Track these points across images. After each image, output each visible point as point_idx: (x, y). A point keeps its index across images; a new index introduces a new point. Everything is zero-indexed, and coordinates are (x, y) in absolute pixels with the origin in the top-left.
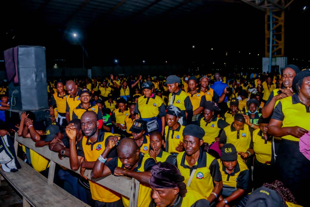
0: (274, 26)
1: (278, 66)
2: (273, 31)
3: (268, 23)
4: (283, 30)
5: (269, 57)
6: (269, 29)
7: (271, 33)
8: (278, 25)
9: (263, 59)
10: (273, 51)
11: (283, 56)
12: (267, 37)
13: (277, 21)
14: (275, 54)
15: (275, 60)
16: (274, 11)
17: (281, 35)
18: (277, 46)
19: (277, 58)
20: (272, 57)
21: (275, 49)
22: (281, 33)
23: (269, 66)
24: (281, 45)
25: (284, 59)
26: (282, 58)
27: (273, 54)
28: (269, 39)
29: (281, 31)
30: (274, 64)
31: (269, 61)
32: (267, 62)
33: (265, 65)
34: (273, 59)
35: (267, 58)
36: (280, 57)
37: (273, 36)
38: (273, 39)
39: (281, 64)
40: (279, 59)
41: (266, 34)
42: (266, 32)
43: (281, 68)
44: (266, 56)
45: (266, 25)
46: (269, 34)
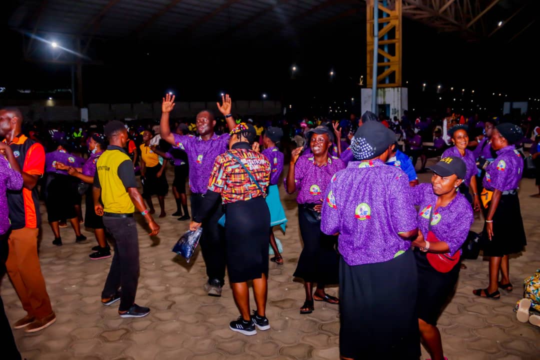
0: (385, 26)
1: (388, 106)
2: (381, 39)
3: (373, 21)
4: (398, 35)
5: (371, 88)
6: (373, 35)
7: (376, 41)
8: (389, 26)
9: (363, 91)
10: (381, 76)
11: (398, 87)
12: (369, 48)
13: (388, 19)
14: (387, 81)
15: (382, 93)
17: (394, 45)
18: (389, 67)
19: (386, 89)
20: (378, 88)
21: (386, 72)
22: (394, 41)
23: (372, 105)
24: (395, 63)
25: (398, 91)
26: (396, 89)
27: (381, 82)
28: (372, 51)
29: (394, 37)
30: (380, 101)
31: (372, 95)
32: (369, 97)
33: (365, 102)
34: (379, 90)
35: (370, 90)
36: (392, 87)
37: (381, 47)
38: (381, 53)
39: (394, 102)
40: (389, 91)
41: (368, 44)
42: (369, 38)
43: (393, 109)
44: (368, 86)
45: (368, 26)
46: (373, 43)
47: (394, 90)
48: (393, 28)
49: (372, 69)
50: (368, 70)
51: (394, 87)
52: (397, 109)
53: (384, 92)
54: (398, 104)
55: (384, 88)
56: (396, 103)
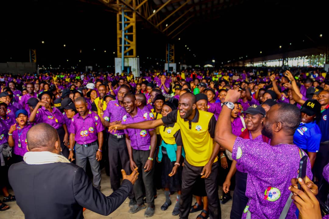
0: (126, 26)
1: (130, 68)
2: (125, 32)
3: (120, 22)
4: (134, 30)
6: (121, 29)
7: (123, 32)
8: (129, 26)
9: (116, 59)
10: (126, 52)
11: (135, 57)
12: (118, 37)
13: (128, 22)
14: (128, 54)
16: (125, 11)
17: (132, 35)
18: (129, 47)
19: (129, 59)
20: (124, 58)
21: (128, 50)
22: (132, 34)
23: (121, 67)
24: (133, 45)
25: (135, 59)
26: (134, 58)
27: (125, 54)
28: (121, 39)
29: (132, 32)
30: (126, 65)
31: (122, 61)
32: (119, 62)
33: (117, 65)
34: (125, 59)
35: (120, 59)
36: (132, 57)
37: (125, 36)
38: (125, 39)
39: (133, 65)
40: (131, 59)
41: (118, 34)
42: (118, 31)
43: (133, 69)
44: (118, 57)
45: (118, 25)
46: (121, 34)
47: (133, 59)
48: (132, 27)
49: (121, 47)
50: (118, 48)
51: (133, 57)
52: (135, 69)
53: (128, 60)
54: (136, 66)
55: (128, 58)
56: (135, 66)
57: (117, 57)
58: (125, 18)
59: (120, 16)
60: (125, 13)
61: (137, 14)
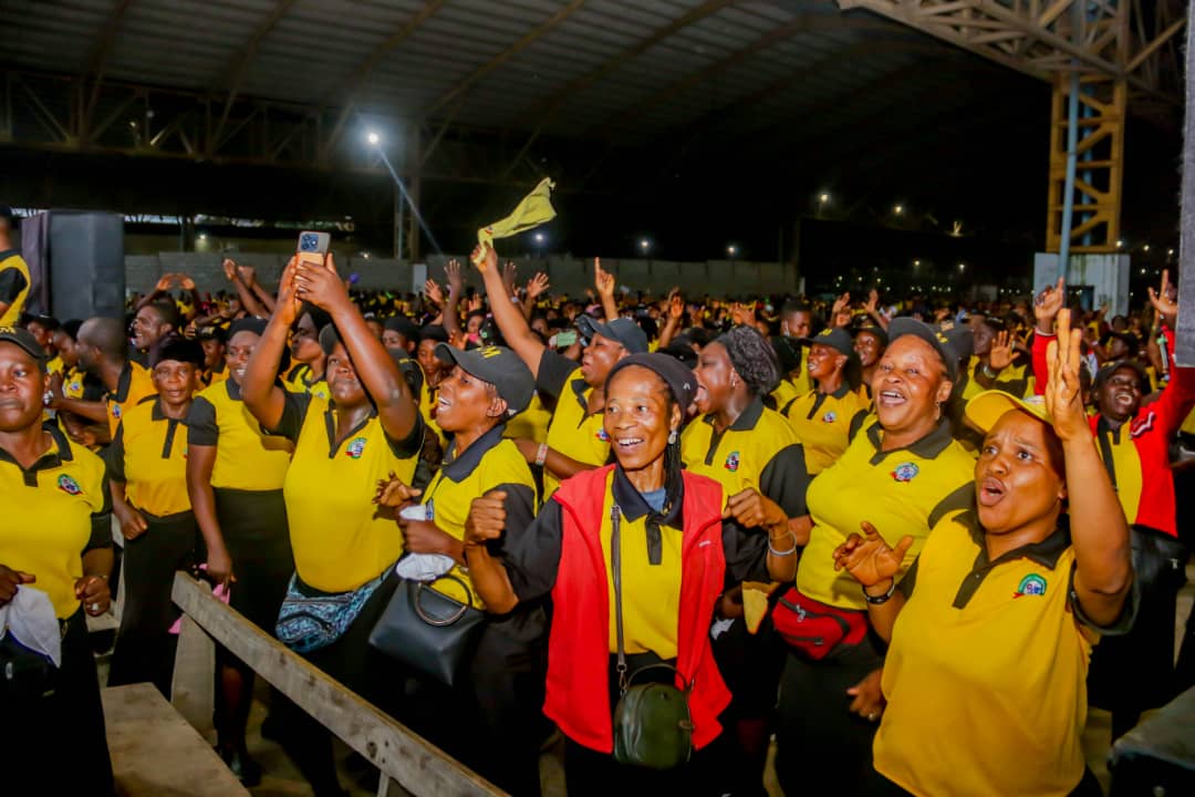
0: (1087, 135)
1: (1090, 290)
2: (1080, 158)
3: (1063, 123)
4: (1117, 151)
5: (1058, 253)
6: (1064, 146)
7: (1072, 160)
8: (1099, 133)
9: (1039, 257)
10: (1078, 231)
11: (1113, 253)
12: (1054, 176)
13: (1096, 120)
14: (1087, 241)
15: (1079, 262)
16: (1085, 79)
17: (1106, 172)
18: (1093, 213)
19: (1088, 257)
20: (1071, 254)
21: (1088, 222)
22: (1107, 163)
24: (1108, 206)
25: (1113, 260)
26: (1109, 257)
27: (1076, 242)
28: (1062, 183)
29: (1107, 156)
30: (1075, 280)
31: (1059, 266)
32: (1052, 270)
33: (1043, 281)
34: (1074, 258)
35: (1054, 256)
36: (1100, 253)
37: (1079, 174)
38: (1080, 185)
39: (1104, 282)
40: (1095, 261)
41: (1052, 166)
42: (1054, 156)
43: (1100, 297)
44: (1048, 249)
45: (1055, 133)
46: (1065, 167)
47: (1105, 260)
48: (1108, 139)
49: (1060, 215)
50: (1051, 219)
51: (1104, 253)
52: (1109, 296)
53: (1084, 264)
54: (1112, 288)
55: (1084, 254)
56: (1108, 283)
57: (1043, 249)
58: (1081, 106)
59: (1066, 100)
60: (1084, 88)
61: (1132, 88)
